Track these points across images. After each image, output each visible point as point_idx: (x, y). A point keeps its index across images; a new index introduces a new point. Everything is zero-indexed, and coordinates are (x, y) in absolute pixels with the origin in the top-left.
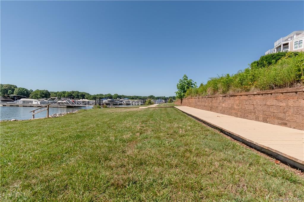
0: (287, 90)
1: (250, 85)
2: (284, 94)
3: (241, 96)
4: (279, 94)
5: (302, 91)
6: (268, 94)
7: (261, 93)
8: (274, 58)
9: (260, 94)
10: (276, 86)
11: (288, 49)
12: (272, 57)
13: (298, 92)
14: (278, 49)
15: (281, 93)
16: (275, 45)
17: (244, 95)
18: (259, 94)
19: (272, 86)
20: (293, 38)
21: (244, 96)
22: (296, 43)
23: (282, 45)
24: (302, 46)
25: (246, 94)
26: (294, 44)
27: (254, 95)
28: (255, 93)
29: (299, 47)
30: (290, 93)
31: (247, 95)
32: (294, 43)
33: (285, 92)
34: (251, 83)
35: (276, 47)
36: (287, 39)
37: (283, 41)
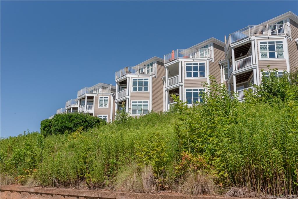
0: (69, 192)
1: (27, 174)
2: (66, 197)
3: (12, 191)
4: (60, 196)
5: (83, 196)
6: (48, 194)
7: (40, 191)
8: (72, 121)
9: (39, 193)
10: (59, 181)
11: (93, 105)
12: (70, 118)
13: (79, 197)
14: (81, 101)
15: (63, 195)
16: (78, 95)
17: (16, 191)
18: (37, 193)
19: (54, 181)
20: (99, 92)
21: (15, 193)
22: (102, 99)
23: (86, 98)
24: (107, 105)
25: (19, 190)
26: (99, 101)
27: (31, 193)
28: (32, 190)
29: (104, 105)
30: (72, 197)
31: (20, 192)
32: (99, 99)
33: (67, 194)
34: (29, 171)
35: (80, 98)
36: (93, 91)
37: (87, 92)
